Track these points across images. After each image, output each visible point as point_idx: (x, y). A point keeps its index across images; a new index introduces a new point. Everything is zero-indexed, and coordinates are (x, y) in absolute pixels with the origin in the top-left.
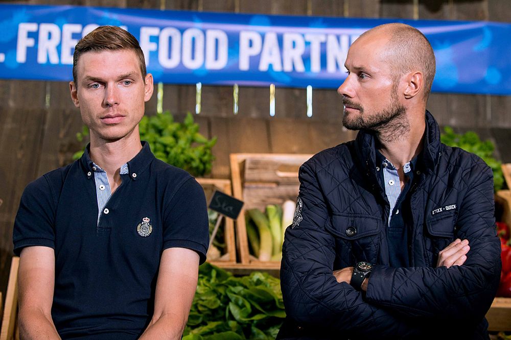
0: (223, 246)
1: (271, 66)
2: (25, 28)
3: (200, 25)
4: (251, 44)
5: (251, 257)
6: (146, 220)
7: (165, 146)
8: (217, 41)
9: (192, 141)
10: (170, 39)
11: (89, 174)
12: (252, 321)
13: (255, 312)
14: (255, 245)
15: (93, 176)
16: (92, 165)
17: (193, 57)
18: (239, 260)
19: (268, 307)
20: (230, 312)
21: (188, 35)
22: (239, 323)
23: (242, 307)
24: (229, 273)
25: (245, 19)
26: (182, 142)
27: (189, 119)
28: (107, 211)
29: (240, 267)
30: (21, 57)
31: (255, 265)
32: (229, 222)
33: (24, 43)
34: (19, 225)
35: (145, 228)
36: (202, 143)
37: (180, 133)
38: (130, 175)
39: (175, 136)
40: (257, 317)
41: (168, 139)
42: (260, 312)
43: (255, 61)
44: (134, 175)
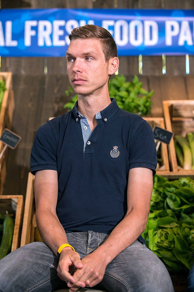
0: (160, 160)
1: (186, 42)
2: (29, 24)
3: (140, 18)
4: (172, 28)
5: (179, 168)
6: (115, 148)
7: (122, 97)
8: (151, 28)
9: (139, 94)
10: (121, 28)
11: (77, 120)
12: (181, 209)
13: (183, 204)
14: (181, 159)
15: (79, 121)
16: (78, 114)
17: (136, 38)
18: (171, 170)
19: (191, 200)
20: (167, 204)
21: (133, 25)
22: (173, 211)
23: (174, 200)
24: (166, 179)
25: (168, 13)
26: (132, 95)
27: (136, 79)
28: (89, 143)
29: (172, 174)
30: (28, 42)
31: (181, 173)
32: (164, 146)
33: (29, 34)
35: (115, 153)
36: (145, 95)
37: (131, 89)
38: (102, 120)
39: (128, 91)
40: (184, 207)
41: (123, 93)
42: (186, 204)
43: (176, 39)
44: (106, 120)
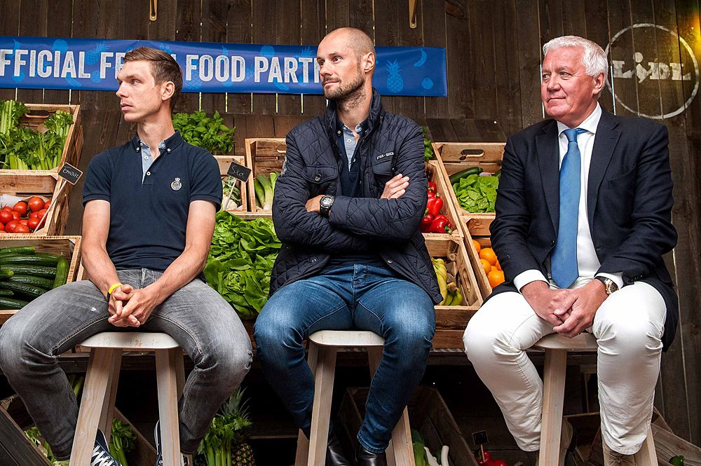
0: (240, 200)
1: (275, 79)
2: (104, 55)
3: (225, 51)
4: (262, 65)
5: (258, 207)
6: (178, 180)
7: (200, 133)
8: (238, 62)
9: (219, 131)
10: (206, 61)
11: (138, 149)
12: (257, 250)
13: (258, 244)
14: (262, 199)
15: (140, 150)
16: (139, 142)
17: (222, 75)
18: (249, 210)
19: (268, 241)
20: (241, 245)
21: (219, 59)
22: (248, 252)
23: (249, 241)
24: (241, 219)
25: (257, 48)
26: (211, 131)
27: (217, 114)
28: (149, 174)
29: (250, 214)
30: (103, 75)
31: (261, 213)
32: (243, 184)
33: (104, 65)
34: (88, 185)
35: (177, 185)
36: (226, 132)
37: (210, 125)
38: (166, 150)
39: (206, 127)
40: (260, 248)
41: (202, 129)
42: (262, 245)
43: (264, 76)
44: (169, 150)
